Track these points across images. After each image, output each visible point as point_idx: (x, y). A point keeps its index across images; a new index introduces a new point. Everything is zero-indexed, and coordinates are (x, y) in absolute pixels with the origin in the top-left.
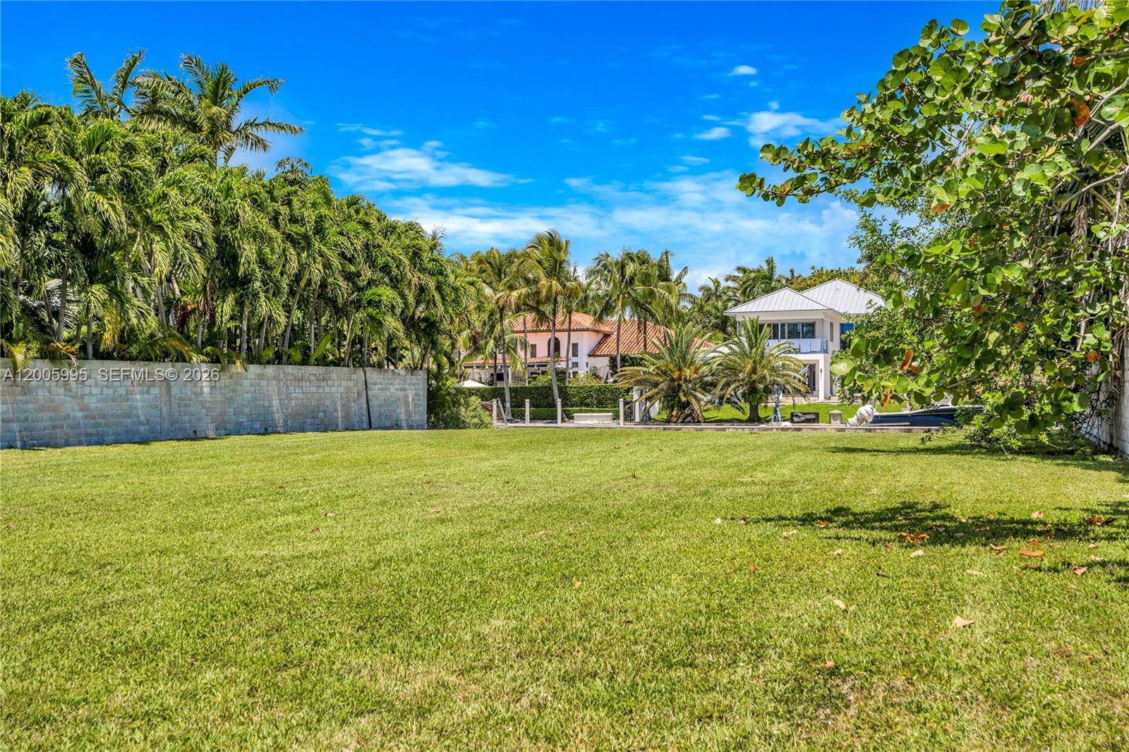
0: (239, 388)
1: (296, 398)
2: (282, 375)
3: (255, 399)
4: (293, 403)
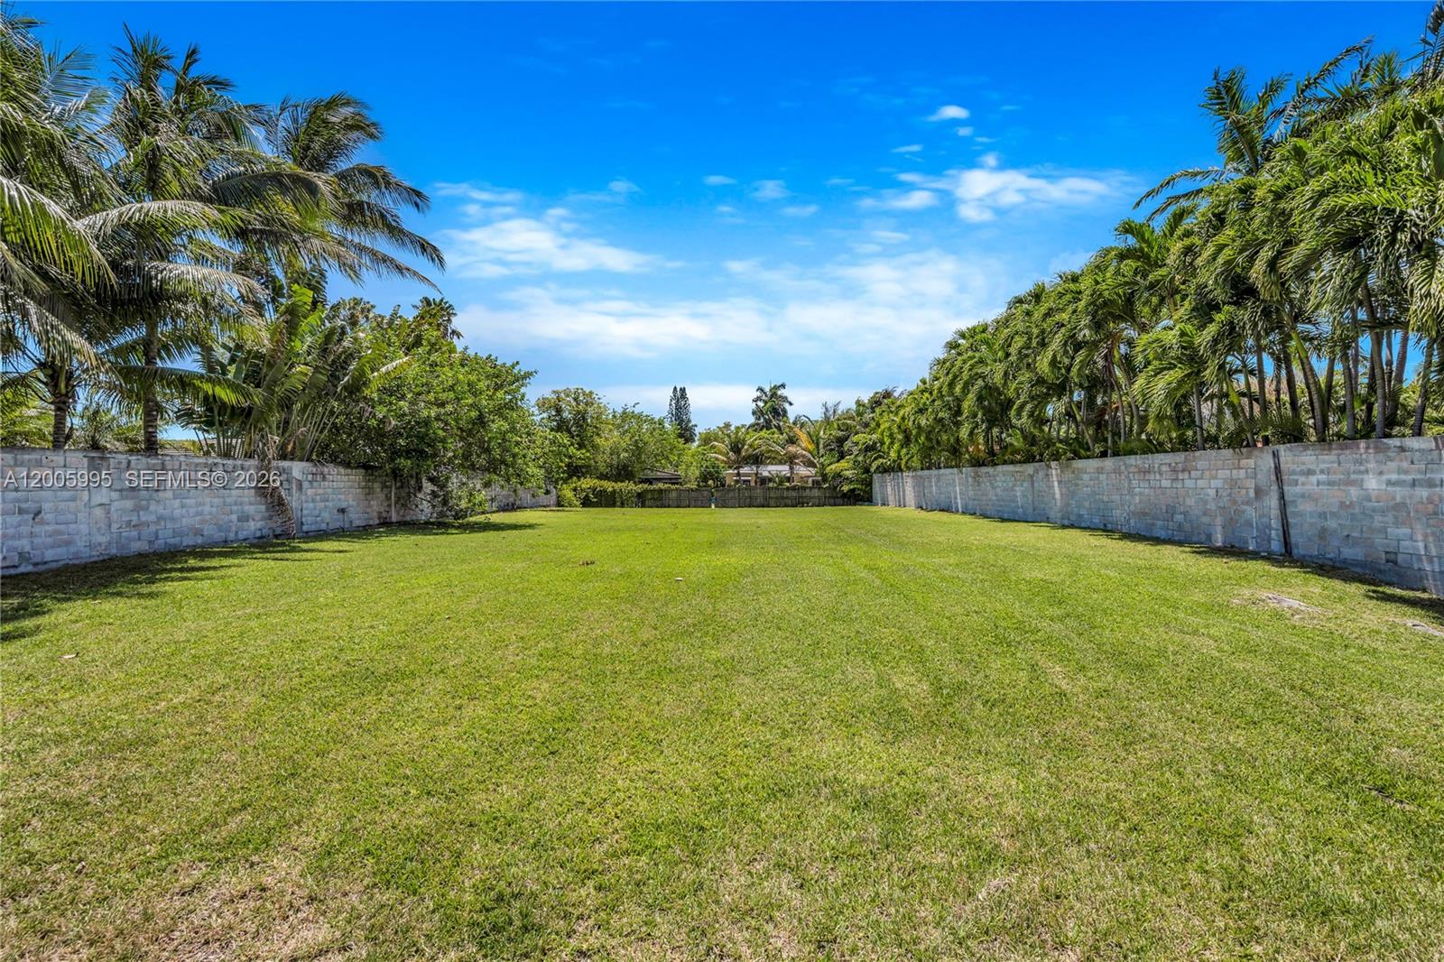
0: (1080, 482)
1: (1141, 494)
2: (1123, 468)
3: (1094, 493)
4: (1137, 499)
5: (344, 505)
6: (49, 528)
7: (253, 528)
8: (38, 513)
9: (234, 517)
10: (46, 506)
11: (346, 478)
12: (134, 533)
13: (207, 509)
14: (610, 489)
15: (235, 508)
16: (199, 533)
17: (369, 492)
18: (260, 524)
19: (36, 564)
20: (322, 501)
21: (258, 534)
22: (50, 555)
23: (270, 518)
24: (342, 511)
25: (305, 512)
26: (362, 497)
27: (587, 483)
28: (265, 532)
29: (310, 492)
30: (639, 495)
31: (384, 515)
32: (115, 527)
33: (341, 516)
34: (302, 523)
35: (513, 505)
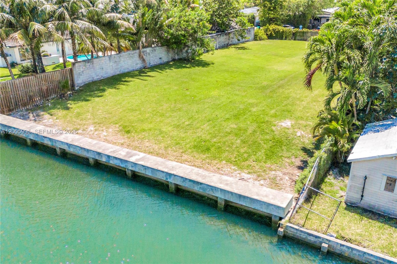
5: (161, 57)
6: (104, 71)
7: (139, 66)
8: (103, 68)
9: (135, 64)
10: (104, 67)
11: (161, 49)
12: (117, 70)
13: (129, 63)
14: (281, 31)
15: (135, 62)
16: (128, 69)
17: (168, 52)
18: (140, 65)
19: (104, 77)
20: (155, 57)
21: (140, 67)
22: (105, 76)
23: (143, 63)
24: (160, 58)
25: (151, 60)
26: (166, 53)
27: (272, 27)
28: (142, 67)
29: (152, 55)
30: (294, 34)
31: (173, 57)
32: (114, 69)
33: (160, 60)
34: (150, 63)
35: (227, 44)
